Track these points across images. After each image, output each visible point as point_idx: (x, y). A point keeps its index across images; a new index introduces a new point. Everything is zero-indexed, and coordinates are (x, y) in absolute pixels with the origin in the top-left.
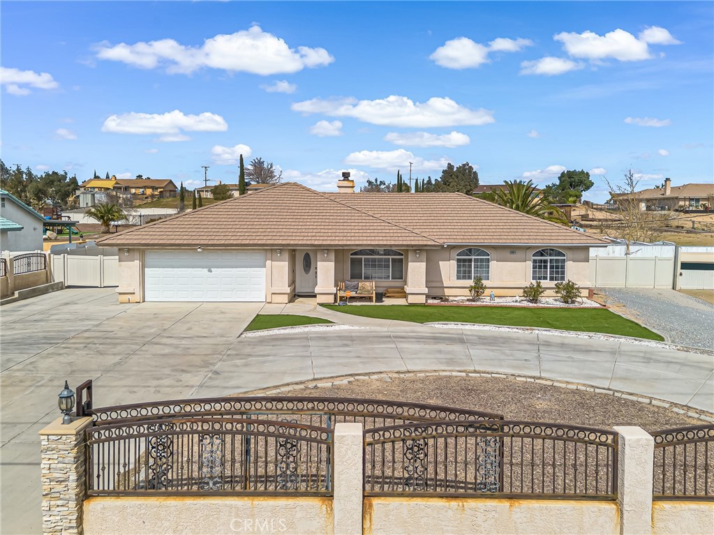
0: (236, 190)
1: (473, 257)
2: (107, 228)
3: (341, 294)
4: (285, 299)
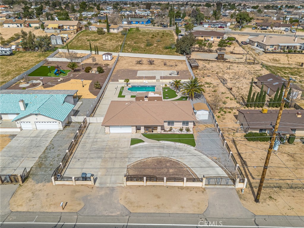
0: (105, 28)
3: (145, 131)
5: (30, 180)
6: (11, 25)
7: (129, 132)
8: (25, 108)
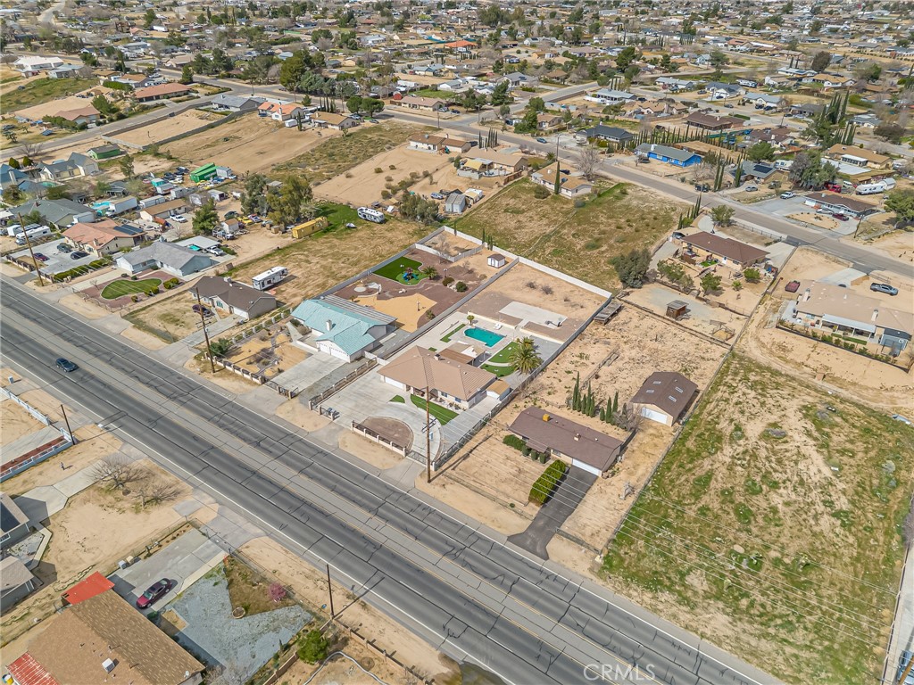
5: (297, 398)
6: (420, 145)
7: (399, 387)
8: (331, 329)
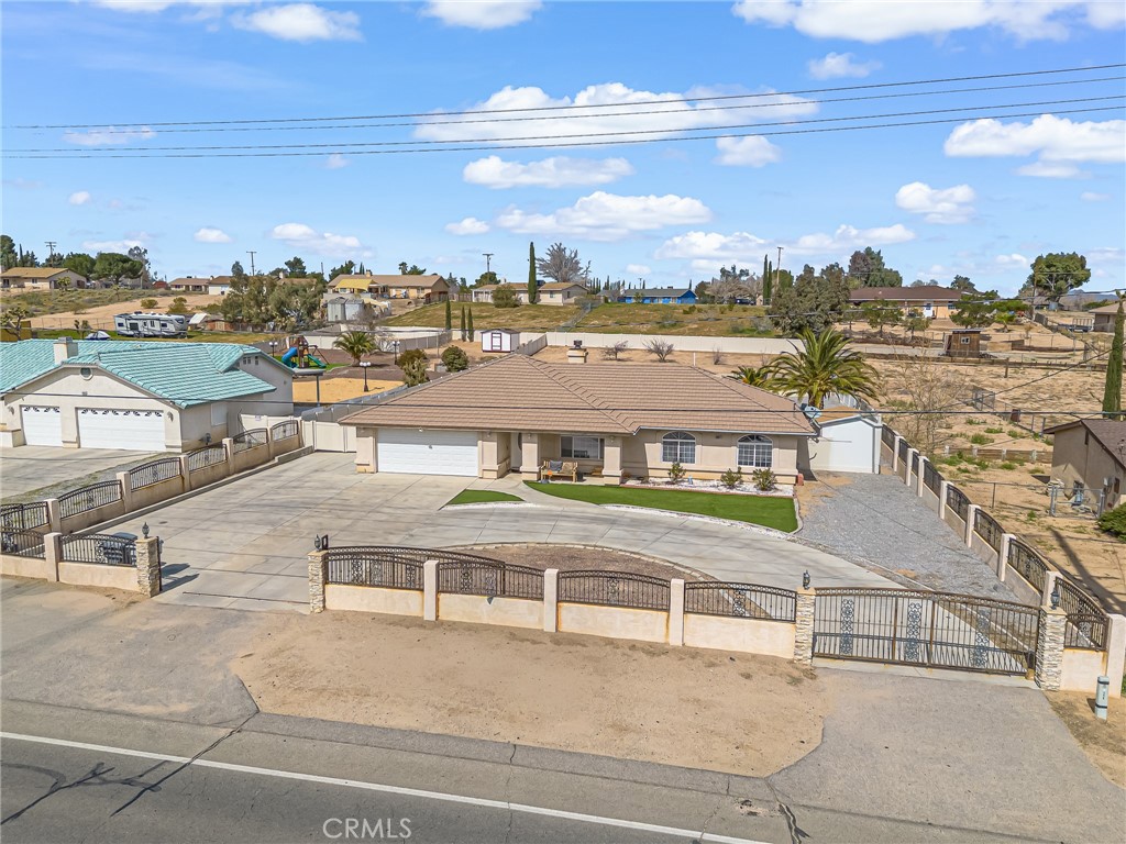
0: (524, 292)
1: (679, 441)
2: (357, 361)
3: (544, 473)
4: (495, 475)
